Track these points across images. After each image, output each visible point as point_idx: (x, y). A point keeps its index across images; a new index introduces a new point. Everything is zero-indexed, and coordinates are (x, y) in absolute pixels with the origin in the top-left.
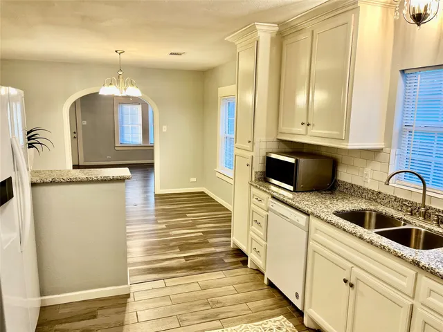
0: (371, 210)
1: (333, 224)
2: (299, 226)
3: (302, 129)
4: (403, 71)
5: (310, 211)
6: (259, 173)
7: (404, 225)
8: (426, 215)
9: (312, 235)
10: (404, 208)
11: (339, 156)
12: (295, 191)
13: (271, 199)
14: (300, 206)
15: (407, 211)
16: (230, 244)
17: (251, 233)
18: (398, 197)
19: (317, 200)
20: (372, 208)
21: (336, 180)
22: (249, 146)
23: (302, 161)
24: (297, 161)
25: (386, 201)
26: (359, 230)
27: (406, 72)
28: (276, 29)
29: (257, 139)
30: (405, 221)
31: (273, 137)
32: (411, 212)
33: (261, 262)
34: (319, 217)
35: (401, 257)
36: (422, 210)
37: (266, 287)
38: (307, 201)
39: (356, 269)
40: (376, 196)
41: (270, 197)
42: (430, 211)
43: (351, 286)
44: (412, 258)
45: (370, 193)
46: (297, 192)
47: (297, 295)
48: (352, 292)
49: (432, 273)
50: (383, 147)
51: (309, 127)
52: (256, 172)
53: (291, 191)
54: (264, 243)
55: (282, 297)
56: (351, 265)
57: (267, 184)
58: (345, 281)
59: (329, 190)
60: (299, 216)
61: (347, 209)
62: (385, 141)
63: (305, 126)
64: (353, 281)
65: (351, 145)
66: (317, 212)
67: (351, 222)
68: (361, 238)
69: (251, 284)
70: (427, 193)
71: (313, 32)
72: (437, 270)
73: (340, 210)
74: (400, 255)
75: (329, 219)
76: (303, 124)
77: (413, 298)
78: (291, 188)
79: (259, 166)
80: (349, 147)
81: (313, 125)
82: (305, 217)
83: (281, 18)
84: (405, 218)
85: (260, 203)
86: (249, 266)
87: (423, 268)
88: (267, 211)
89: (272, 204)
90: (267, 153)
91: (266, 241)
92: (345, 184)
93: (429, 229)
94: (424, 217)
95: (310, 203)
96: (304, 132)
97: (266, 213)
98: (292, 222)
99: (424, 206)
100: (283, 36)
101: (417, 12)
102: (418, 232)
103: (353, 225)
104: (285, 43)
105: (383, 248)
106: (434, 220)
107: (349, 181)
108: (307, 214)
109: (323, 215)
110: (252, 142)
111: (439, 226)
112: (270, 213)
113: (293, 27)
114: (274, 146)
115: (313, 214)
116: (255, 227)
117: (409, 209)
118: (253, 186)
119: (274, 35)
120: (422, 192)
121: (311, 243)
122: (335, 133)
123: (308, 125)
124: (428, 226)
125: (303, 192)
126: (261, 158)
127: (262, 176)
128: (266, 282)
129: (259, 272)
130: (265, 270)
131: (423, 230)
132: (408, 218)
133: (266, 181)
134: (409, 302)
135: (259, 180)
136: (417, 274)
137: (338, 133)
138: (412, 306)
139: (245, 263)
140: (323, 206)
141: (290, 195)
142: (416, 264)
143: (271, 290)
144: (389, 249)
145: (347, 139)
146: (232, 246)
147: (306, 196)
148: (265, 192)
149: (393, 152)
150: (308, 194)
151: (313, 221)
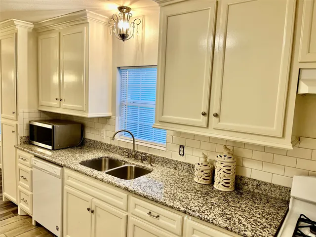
0: (106, 157)
1: (79, 171)
2: (56, 176)
3: (56, 103)
4: (119, 68)
5: (63, 164)
6: (24, 138)
7: (124, 164)
8: (136, 157)
9: (66, 181)
10: (125, 153)
11: (85, 122)
12: (53, 149)
13: (34, 158)
14: (56, 161)
15: (126, 155)
16: (2, 199)
17: (19, 187)
18: (121, 146)
19: (70, 155)
20: (106, 155)
21: (84, 139)
22: (13, 116)
23: (57, 126)
24: (53, 127)
25: (115, 150)
26: (96, 173)
27: (121, 68)
28: (32, 26)
29: (20, 111)
30: (124, 161)
31: (35, 109)
32: (128, 155)
33: (29, 209)
34: (69, 168)
35: (118, 187)
36: (134, 154)
37: (34, 228)
38: (62, 156)
39: (95, 200)
40: (109, 148)
41: (33, 156)
42: (138, 154)
43: (92, 212)
44: (124, 186)
45: (106, 146)
46: (55, 150)
47: (57, 229)
48: (93, 216)
49: (135, 193)
50: (111, 115)
51: (62, 102)
52: (21, 137)
53: (50, 150)
54: (30, 193)
55: (47, 232)
56: (93, 198)
57: (31, 146)
58: (89, 209)
59: (79, 146)
60: (56, 169)
61: (90, 159)
62: (112, 111)
63: (59, 101)
64: (93, 209)
65: (90, 115)
66: (68, 164)
67: (91, 168)
68: (96, 178)
69: (22, 228)
70: (135, 143)
71: (60, 33)
72: (137, 192)
73: (85, 160)
74: (118, 185)
75: (76, 168)
76: (57, 99)
77: (127, 211)
78: (50, 147)
79: (23, 132)
80: (89, 116)
81: (65, 100)
82: (60, 169)
83: (35, 19)
84: (125, 160)
85: (25, 162)
86: (19, 213)
87: (130, 192)
88: (32, 168)
89: (35, 162)
90: (30, 122)
91: (32, 191)
92: (90, 140)
93: (137, 165)
94: (135, 158)
95: (64, 158)
96: (58, 106)
97: (30, 170)
98: (51, 174)
99: (135, 151)
100: (38, 32)
101: (122, 33)
102: (131, 167)
103: (92, 170)
104: (41, 37)
105: (109, 183)
106: (140, 159)
107: (92, 139)
108: (61, 166)
109: (72, 166)
110: (16, 113)
111: (142, 163)
112: (34, 169)
113: (45, 27)
114: (36, 116)
115: (65, 166)
116: (22, 182)
117: (127, 154)
118: (19, 148)
119: (31, 31)
120: (132, 142)
121: (65, 187)
122: (79, 106)
123: (61, 100)
124: (137, 163)
125: (59, 149)
126: (25, 125)
127: (27, 140)
128: (34, 223)
129: (28, 217)
130: (32, 214)
131: (134, 166)
132: (126, 160)
133: (31, 143)
134: (125, 214)
135: (24, 143)
136: (128, 196)
137: (81, 106)
138: (127, 216)
139: (16, 212)
140: (73, 159)
141: (49, 153)
142: (126, 189)
143: (39, 229)
144: (112, 183)
145: (87, 111)
146: (4, 200)
147: (61, 152)
148: (29, 152)
149: (117, 118)
150: (63, 151)
151: (66, 170)
